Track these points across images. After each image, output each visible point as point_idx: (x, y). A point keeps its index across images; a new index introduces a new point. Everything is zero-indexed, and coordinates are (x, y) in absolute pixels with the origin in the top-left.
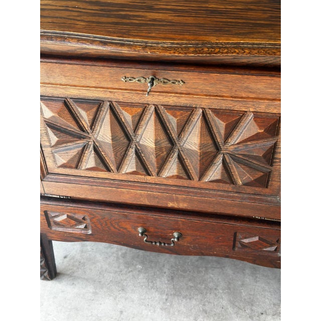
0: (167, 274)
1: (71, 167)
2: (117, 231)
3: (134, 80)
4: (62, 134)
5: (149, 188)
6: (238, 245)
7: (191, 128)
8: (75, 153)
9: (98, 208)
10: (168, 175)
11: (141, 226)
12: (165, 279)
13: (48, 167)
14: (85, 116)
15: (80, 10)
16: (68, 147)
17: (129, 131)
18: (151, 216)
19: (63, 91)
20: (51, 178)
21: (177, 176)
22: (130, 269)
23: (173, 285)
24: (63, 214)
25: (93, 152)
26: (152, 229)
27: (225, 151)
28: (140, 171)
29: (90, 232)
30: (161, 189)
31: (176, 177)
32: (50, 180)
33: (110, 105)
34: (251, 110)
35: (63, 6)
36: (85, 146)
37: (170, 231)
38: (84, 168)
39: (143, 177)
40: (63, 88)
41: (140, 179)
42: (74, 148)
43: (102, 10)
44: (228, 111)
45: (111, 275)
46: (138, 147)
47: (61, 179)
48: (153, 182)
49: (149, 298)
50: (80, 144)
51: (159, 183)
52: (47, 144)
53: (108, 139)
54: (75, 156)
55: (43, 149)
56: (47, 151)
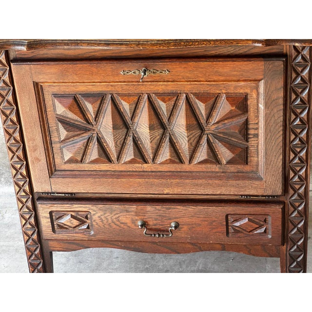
1: (76, 161)
2: (118, 227)
3: (131, 73)
4: (70, 128)
5: (146, 176)
6: (231, 230)
7: (178, 112)
10: (162, 160)
11: (140, 219)
13: (56, 164)
14: (90, 108)
16: (75, 141)
17: (127, 120)
18: (149, 208)
19: (73, 88)
20: (58, 175)
21: (170, 159)
24: (68, 214)
25: (96, 143)
27: (208, 132)
29: (92, 232)
30: (157, 176)
31: (169, 161)
33: (111, 97)
34: (224, 91)
36: (89, 138)
38: (88, 161)
39: (141, 165)
41: (138, 167)
42: (80, 141)
44: (206, 94)
46: (135, 135)
47: (67, 175)
48: (150, 170)
50: (85, 137)
51: (154, 170)
53: (110, 128)
54: (81, 148)
55: (53, 145)
56: (56, 147)
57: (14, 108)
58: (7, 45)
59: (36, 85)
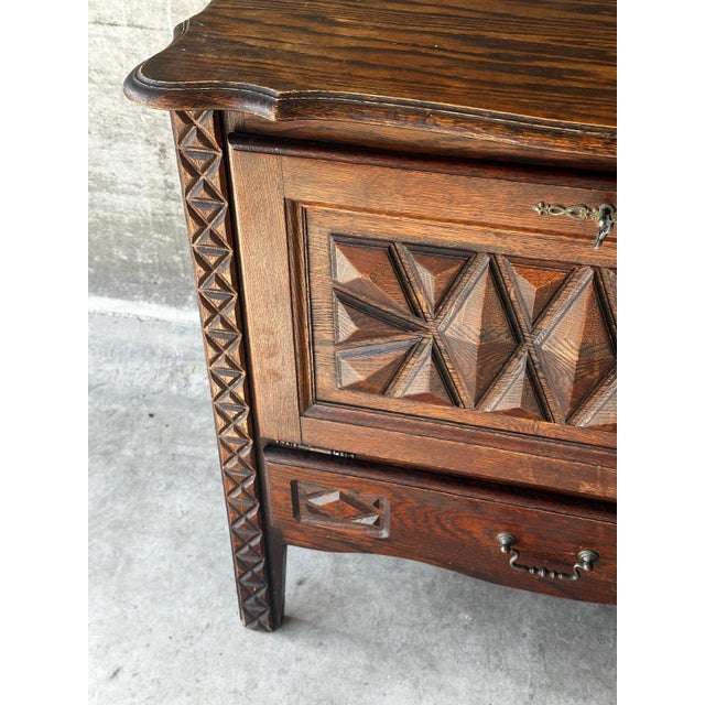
0: (528, 637)
1: (371, 391)
2: (448, 535)
3: (563, 212)
4: (367, 319)
5: (542, 448)
8: (389, 362)
9: (414, 483)
10: (593, 423)
11: (506, 531)
12: (525, 650)
13: (319, 386)
14: (427, 282)
15: (446, 54)
16: (373, 348)
17: (522, 321)
18: (533, 509)
19: (389, 226)
20: (321, 412)
22: (445, 621)
23: (545, 665)
24: (333, 491)
25: (429, 361)
26: (528, 539)
28: (529, 411)
29: (385, 534)
30: (570, 452)
32: (318, 415)
33: (491, 263)
35: (406, 44)
36: (412, 348)
37: (572, 546)
38: (399, 393)
39: (532, 422)
40: (391, 222)
41: (523, 426)
42: (389, 350)
43: (492, 56)
45: (405, 630)
46: (534, 358)
47: (344, 415)
48: (553, 436)
49: (491, 691)
50: (403, 343)
51: (564, 437)
52: (329, 337)
53: (471, 335)
54: (387, 367)
55: (317, 347)
56: (324, 352)
57: (227, 253)
58: (222, 95)
59: (291, 207)
